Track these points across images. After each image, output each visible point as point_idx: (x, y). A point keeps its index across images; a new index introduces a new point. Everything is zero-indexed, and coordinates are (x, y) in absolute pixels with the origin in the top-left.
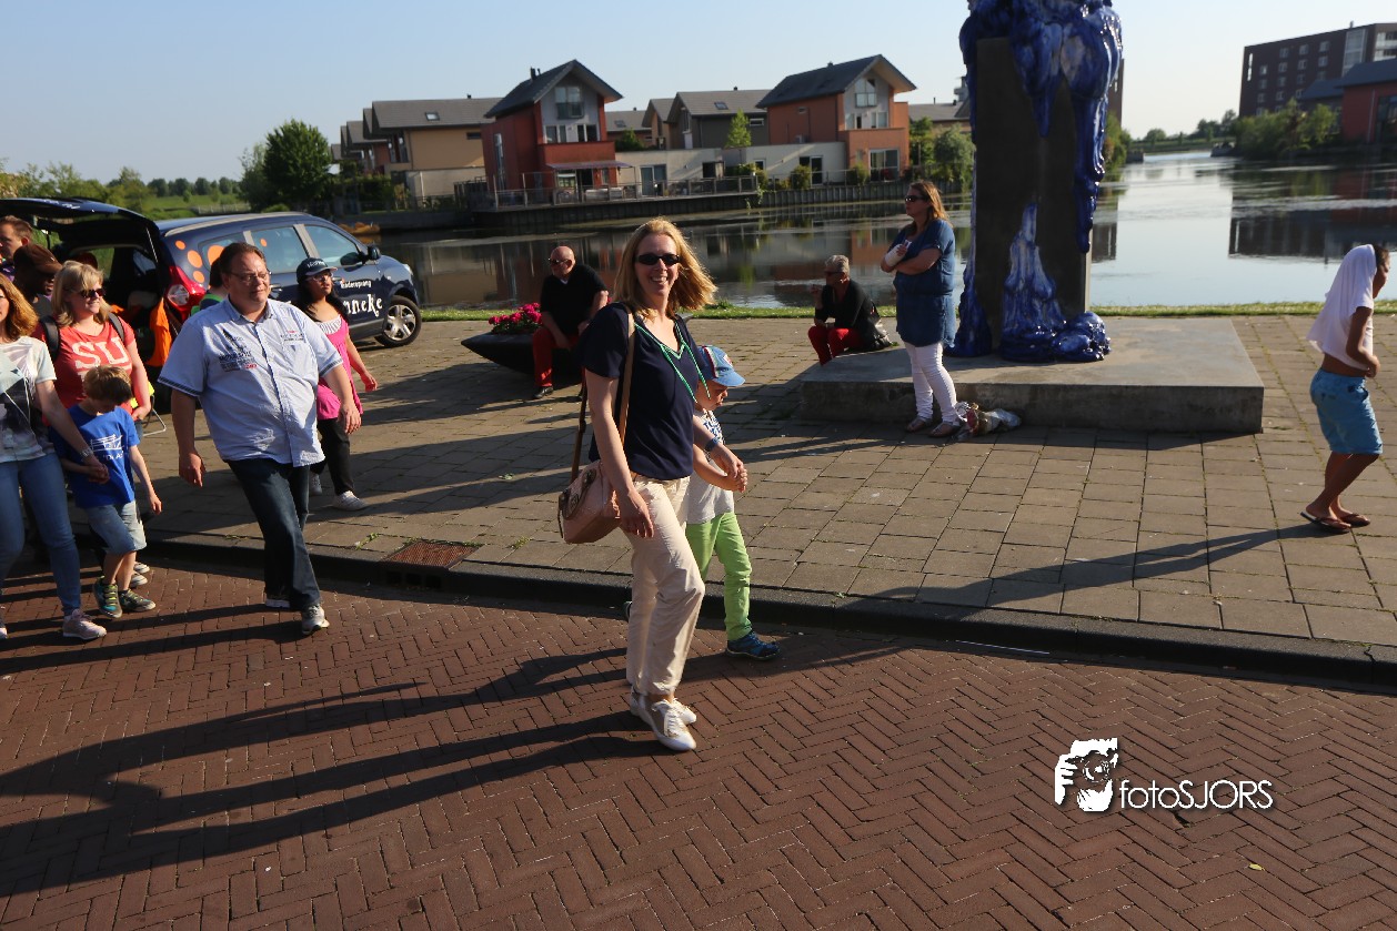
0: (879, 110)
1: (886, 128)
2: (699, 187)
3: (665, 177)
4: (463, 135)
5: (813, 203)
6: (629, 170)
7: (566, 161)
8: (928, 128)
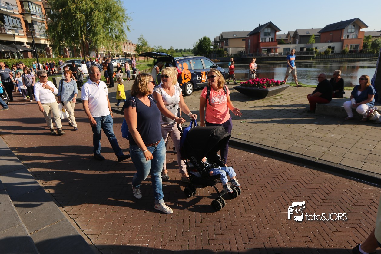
0: (355, 33)
1: (356, 38)
2: (298, 54)
4: (241, 40)
6: (281, 49)
7: (265, 46)
8: (370, 38)
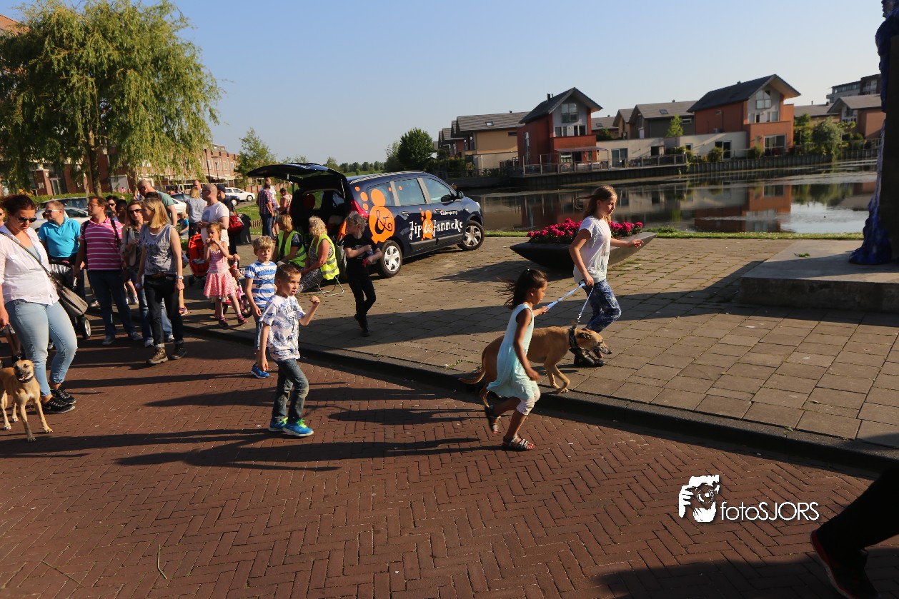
0: (773, 109)
1: (777, 121)
2: (648, 162)
3: (626, 156)
4: (506, 133)
5: (724, 170)
6: (605, 152)
7: (566, 147)
8: (807, 121)
